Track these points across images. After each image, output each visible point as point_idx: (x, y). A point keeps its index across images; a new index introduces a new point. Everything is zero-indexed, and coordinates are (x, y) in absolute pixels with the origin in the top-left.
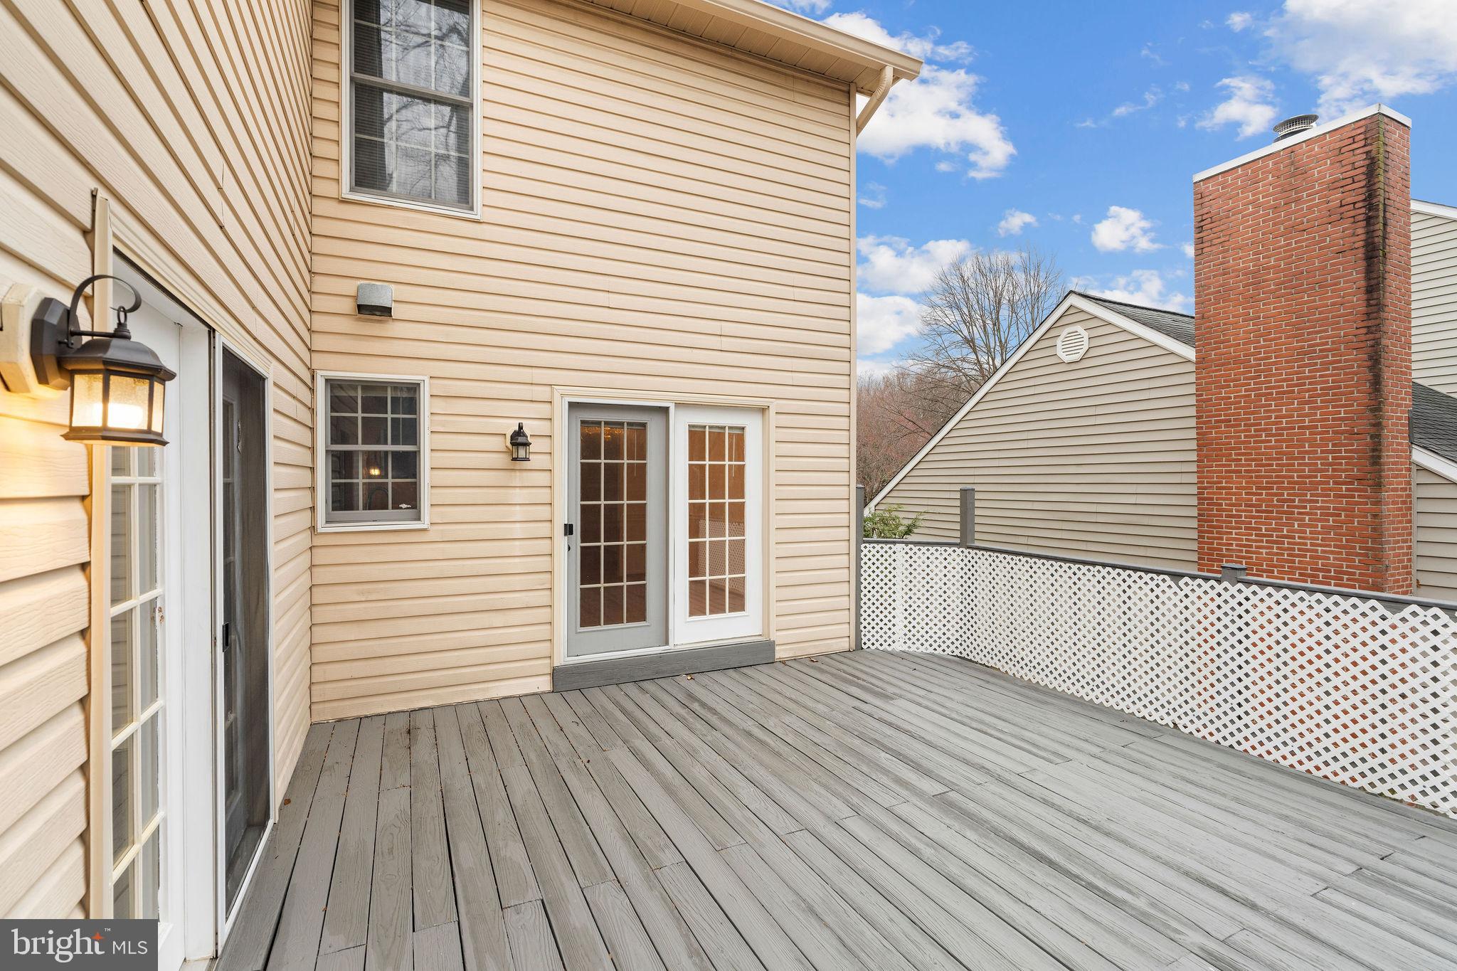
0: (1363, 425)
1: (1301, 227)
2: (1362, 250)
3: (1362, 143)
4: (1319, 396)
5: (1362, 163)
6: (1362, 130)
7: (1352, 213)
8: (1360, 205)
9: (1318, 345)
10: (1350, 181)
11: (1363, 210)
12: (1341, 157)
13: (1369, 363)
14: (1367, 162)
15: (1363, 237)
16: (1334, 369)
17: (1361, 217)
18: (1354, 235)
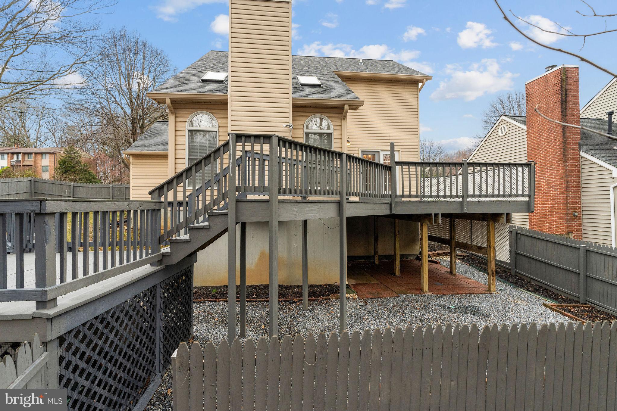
0: (561, 147)
1: (548, 96)
2: (560, 102)
3: (560, 74)
4: (553, 140)
5: (560, 80)
6: (560, 71)
7: (558, 92)
8: (560, 90)
9: (552, 127)
10: (558, 84)
11: (560, 92)
12: (556, 78)
13: (562, 131)
14: (561, 79)
15: (560, 98)
16: (556, 132)
17: (560, 93)
18: (559, 98)
